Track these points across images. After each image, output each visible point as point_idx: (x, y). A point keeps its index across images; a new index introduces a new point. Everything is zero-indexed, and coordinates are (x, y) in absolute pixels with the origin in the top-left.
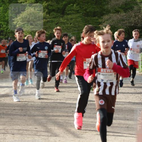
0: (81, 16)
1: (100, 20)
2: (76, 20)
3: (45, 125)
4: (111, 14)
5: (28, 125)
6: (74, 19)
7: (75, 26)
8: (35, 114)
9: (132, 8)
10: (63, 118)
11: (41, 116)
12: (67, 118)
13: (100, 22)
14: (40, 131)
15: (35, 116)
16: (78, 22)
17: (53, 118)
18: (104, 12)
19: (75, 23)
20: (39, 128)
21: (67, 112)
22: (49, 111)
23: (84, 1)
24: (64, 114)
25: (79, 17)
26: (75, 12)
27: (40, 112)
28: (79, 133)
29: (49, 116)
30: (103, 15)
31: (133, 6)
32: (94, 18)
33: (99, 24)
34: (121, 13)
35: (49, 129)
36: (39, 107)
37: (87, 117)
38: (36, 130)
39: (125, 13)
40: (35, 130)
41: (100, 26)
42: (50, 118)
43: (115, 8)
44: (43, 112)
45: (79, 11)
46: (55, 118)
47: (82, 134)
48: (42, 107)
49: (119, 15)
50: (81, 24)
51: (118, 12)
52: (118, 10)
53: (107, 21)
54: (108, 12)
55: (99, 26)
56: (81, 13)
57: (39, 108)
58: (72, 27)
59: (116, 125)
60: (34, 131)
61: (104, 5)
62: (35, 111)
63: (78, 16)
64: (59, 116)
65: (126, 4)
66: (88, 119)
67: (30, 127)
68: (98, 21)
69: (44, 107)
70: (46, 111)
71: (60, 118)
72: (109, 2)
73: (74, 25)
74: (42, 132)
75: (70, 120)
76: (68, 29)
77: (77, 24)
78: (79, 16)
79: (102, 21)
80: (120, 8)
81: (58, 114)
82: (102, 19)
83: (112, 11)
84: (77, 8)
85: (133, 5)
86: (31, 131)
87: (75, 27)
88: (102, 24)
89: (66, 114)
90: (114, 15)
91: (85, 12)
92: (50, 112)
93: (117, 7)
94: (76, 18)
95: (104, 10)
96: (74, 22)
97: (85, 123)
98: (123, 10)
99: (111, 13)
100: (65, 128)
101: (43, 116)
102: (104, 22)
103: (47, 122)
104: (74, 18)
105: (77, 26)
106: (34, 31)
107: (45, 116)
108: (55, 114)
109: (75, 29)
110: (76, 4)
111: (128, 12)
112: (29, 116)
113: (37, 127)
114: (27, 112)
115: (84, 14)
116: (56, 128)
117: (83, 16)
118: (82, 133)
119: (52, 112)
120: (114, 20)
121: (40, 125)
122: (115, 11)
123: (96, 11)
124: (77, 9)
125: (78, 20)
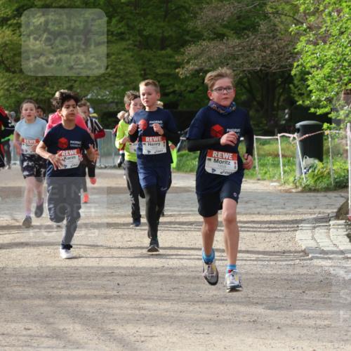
0: (130, 47)
1: (178, 58)
2: (120, 59)
3: (51, 320)
4: (205, 43)
5: (7, 321)
6: (113, 57)
7: (117, 74)
8: (25, 293)
9: (254, 28)
10: (95, 302)
11: (39, 298)
12: (104, 302)
13: (178, 61)
14: (38, 336)
15: (25, 298)
16: (124, 63)
17: (69, 302)
18: (187, 38)
19: (115, 66)
20: (36, 328)
21: (103, 287)
22: (60, 286)
23: (137, 11)
24: (96, 292)
25: (126, 52)
26: (115, 38)
27: (37, 288)
28: (134, 339)
29: (60, 297)
30: (184, 44)
31: (258, 22)
32: (163, 52)
33: (176, 68)
34: (228, 39)
35: (59, 330)
36: (35, 276)
37: (153, 299)
38: (29, 332)
39: (239, 38)
40: (24, 332)
41: (178, 73)
42: (62, 302)
43: (214, 28)
44: (44, 289)
45: (124, 36)
46: (76, 302)
47: (142, 342)
48: (41, 274)
49: (224, 43)
50: (131, 67)
51: (220, 36)
52: (221, 32)
53: (195, 59)
54: (198, 37)
55: (177, 71)
56: (129, 39)
57: (34, 279)
58: (110, 75)
59: (227, 317)
60: (24, 336)
61: (186, 21)
62: (24, 286)
63: (123, 47)
64: (85, 297)
65: (239, 18)
66: (157, 304)
67: (13, 326)
68: (172, 60)
69: (47, 276)
70: (53, 286)
71: (89, 302)
72: (197, 13)
73: (114, 71)
74: (43, 339)
75: (113, 308)
76: (101, 82)
77: (122, 67)
78: (125, 49)
79: (183, 60)
80: (225, 26)
81: (82, 292)
82: (183, 54)
83: (206, 34)
84: (120, 28)
85: (257, 20)
86: (16, 336)
87: (117, 76)
88: (183, 68)
89: (102, 292)
90: (212, 44)
91: (139, 38)
92: (62, 288)
93: (217, 25)
94: (119, 54)
95: (188, 32)
96: (114, 63)
97: (149, 313)
98: (232, 32)
99: (204, 40)
100: (99, 328)
101: (44, 299)
102: (188, 62)
103: (55, 313)
104: (113, 54)
105: (122, 73)
106: (16, 86)
107: (49, 297)
108: (74, 293)
109: (116, 80)
110: (117, 18)
111: (245, 37)
112: (9, 300)
113: (31, 327)
114: (4, 289)
115: (137, 43)
116: (78, 327)
117: (136, 48)
118: (143, 339)
119: (68, 289)
120: (211, 58)
121: (38, 320)
122: (215, 34)
123: (166, 34)
124: (119, 31)
125: (123, 57)
